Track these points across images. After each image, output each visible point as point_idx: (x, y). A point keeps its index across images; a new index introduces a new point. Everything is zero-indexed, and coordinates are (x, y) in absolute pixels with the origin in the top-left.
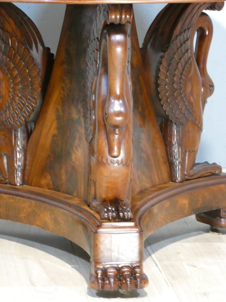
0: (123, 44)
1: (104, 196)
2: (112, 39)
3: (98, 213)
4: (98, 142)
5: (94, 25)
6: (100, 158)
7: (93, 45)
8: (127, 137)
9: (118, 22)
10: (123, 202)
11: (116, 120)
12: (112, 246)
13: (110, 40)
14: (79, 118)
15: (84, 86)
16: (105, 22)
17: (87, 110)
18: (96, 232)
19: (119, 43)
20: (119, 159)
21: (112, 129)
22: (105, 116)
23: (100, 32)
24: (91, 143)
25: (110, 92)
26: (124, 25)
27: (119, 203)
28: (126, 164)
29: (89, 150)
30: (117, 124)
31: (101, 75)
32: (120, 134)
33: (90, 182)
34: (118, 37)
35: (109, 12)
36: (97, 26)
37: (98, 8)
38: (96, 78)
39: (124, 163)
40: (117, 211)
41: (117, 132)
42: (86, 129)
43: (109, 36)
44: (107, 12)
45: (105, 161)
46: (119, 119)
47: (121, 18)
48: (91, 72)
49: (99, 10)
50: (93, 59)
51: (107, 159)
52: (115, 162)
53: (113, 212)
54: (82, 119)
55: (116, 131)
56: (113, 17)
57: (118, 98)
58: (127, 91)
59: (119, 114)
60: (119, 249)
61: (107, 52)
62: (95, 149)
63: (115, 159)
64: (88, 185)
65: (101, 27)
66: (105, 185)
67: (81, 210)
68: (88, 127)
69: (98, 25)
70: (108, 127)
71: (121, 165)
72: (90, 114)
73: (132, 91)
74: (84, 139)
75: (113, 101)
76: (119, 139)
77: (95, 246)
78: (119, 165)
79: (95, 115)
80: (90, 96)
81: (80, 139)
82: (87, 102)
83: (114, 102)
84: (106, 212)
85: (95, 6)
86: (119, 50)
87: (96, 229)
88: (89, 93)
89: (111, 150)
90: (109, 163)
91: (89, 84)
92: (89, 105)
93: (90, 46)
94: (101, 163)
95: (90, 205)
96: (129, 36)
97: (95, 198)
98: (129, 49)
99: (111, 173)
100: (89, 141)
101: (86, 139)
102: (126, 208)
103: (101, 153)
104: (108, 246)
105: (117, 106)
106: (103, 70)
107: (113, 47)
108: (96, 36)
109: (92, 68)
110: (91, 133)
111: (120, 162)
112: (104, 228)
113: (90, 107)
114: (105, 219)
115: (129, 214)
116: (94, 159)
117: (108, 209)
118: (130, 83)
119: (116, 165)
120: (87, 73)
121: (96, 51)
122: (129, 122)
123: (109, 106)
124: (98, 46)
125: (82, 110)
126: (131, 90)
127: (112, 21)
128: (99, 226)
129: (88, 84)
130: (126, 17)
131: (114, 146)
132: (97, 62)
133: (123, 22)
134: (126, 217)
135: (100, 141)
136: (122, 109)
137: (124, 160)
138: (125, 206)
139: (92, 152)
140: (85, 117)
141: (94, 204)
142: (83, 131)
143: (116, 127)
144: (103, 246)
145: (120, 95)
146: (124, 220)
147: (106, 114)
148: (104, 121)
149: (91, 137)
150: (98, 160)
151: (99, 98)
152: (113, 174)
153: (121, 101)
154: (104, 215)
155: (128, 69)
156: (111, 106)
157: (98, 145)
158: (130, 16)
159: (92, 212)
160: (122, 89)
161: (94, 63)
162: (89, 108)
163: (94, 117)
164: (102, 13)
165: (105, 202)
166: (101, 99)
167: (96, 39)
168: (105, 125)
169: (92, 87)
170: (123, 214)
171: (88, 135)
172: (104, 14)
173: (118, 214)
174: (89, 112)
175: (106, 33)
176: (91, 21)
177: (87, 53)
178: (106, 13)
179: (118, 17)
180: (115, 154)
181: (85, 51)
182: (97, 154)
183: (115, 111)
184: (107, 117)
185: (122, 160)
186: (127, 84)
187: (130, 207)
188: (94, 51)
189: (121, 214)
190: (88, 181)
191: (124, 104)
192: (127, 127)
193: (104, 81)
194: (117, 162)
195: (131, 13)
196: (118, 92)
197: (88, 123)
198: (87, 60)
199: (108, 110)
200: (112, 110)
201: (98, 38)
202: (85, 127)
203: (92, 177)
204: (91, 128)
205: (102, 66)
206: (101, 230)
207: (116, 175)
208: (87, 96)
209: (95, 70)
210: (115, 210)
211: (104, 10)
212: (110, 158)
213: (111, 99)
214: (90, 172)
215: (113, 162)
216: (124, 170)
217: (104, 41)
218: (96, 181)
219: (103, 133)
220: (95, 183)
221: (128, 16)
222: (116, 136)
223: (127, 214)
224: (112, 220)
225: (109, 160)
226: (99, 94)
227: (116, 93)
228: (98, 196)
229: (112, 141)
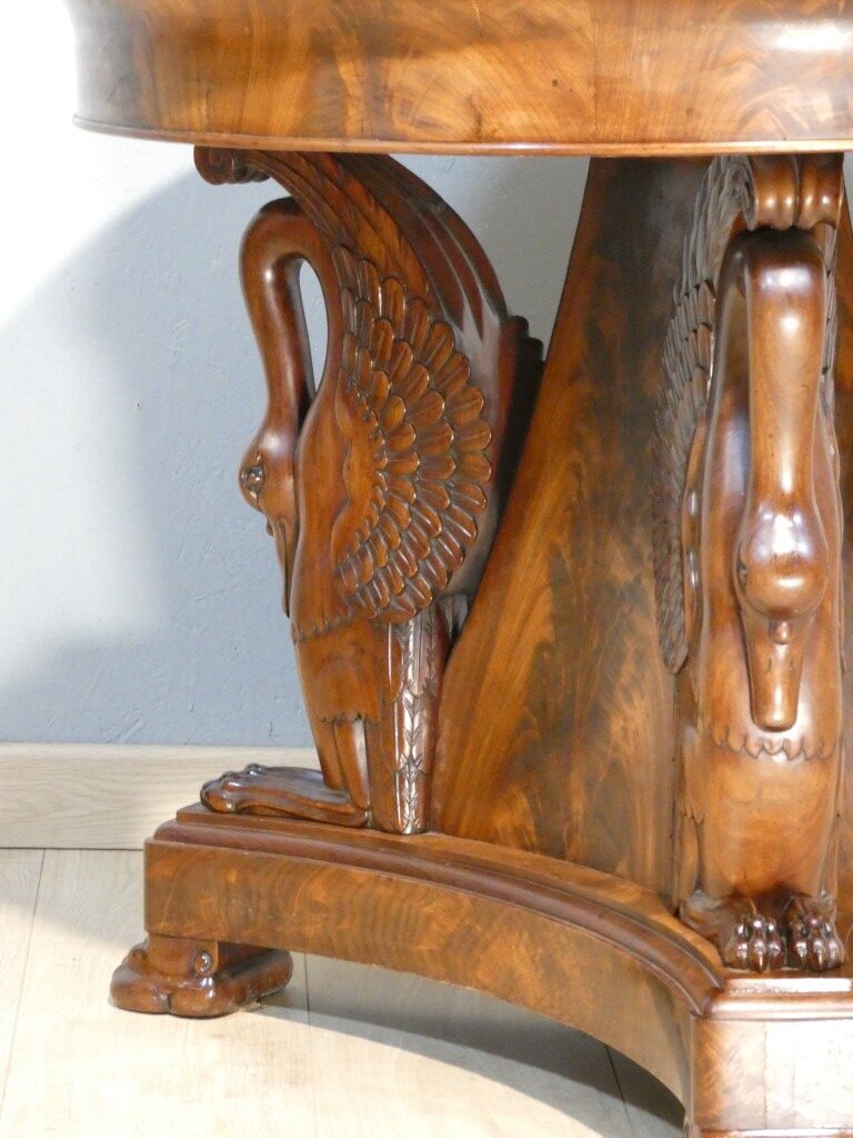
0: (808, 304)
1: (733, 878)
2: (763, 286)
3: (712, 939)
4: (711, 674)
5: (696, 232)
6: (718, 733)
7: (691, 309)
8: (821, 653)
9: (787, 221)
10: (808, 902)
11: (777, 590)
12: (765, 1067)
13: (756, 287)
14: (638, 580)
15: (658, 460)
16: (739, 222)
17: (666, 553)
18: (706, 1016)
19: (790, 300)
20: (792, 735)
21: (765, 623)
22: (739, 575)
23: (719, 259)
24: (682, 676)
25: (757, 483)
26: (811, 232)
27: (792, 906)
28: (818, 754)
29: (677, 700)
30: (784, 602)
31: (721, 419)
32: (793, 642)
33: (680, 822)
34: (788, 279)
35: (754, 183)
36: (706, 236)
37: (711, 168)
38: (701, 431)
39: (810, 751)
40: (787, 934)
41: (784, 635)
42: (665, 621)
43: (755, 273)
44: (748, 186)
45: (736, 744)
46: (792, 583)
47: (799, 207)
48: (685, 410)
49: (715, 179)
50: (691, 360)
51: (746, 738)
52: (776, 748)
53: (769, 937)
54: (648, 585)
55: (780, 629)
56: (771, 202)
57: (788, 506)
58: (822, 481)
59: (791, 565)
60: (793, 1078)
61: (744, 333)
62: (701, 699)
63: (778, 737)
64: (673, 837)
65: (724, 241)
66: (737, 834)
67: (644, 929)
68: (671, 614)
69: (713, 237)
70: (749, 616)
71: (800, 760)
72: (681, 565)
73: (838, 476)
74: (657, 662)
75: (767, 517)
76: (790, 660)
77: (702, 1068)
78: (789, 759)
79: (698, 569)
80: (681, 496)
81: (640, 658)
82: (666, 522)
83: (772, 523)
84: (741, 939)
85: (700, 163)
86: (791, 325)
87: (706, 1001)
88: (676, 486)
89: (759, 704)
90: (754, 750)
91: (676, 456)
92: (674, 532)
93: (680, 311)
94: (720, 751)
95: (682, 910)
96: (828, 273)
97: (700, 884)
98: (828, 320)
99: (759, 794)
100: (676, 670)
101: (665, 660)
102: (821, 926)
103: (720, 713)
104: (754, 1069)
105: (782, 536)
106: (728, 399)
107: (769, 315)
108: (703, 273)
109: (686, 395)
110: (685, 638)
111: (795, 748)
112: (737, 999)
113: (680, 539)
114: (738, 964)
115: (833, 945)
116: (694, 738)
117: (750, 928)
118: (831, 450)
119: (780, 758)
120: (668, 413)
121: (701, 329)
122: (831, 594)
123: (753, 536)
124: (711, 310)
125: (647, 551)
126: (835, 472)
127: (764, 219)
128: (718, 993)
129: (673, 450)
130: (817, 201)
131: (775, 689)
132: (705, 370)
133: (809, 220)
134: (820, 959)
135: (720, 670)
136: (804, 548)
137: (811, 739)
138: (815, 914)
139: (685, 707)
140: (660, 577)
141: (698, 905)
142: (651, 629)
143: (779, 613)
144: (732, 1066)
145: (793, 494)
146: (812, 968)
147: (741, 566)
148: (732, 591)
149: (683, 652)
150: (709, 736)
151: (713, 505)
152: (767, 795)
153: (798, 519)
154: (734, 950)
155: (823, 394)
156: (763, 534)
157: (710, 684)
158: (836, 197)
159: (690, 937)
160: (801, 471)
161: (697, 373)
162: (675, 543)
163: (693, 579)
164: (726, 189)
165: (735, 899)
166: (722, 511)
167: (704, 286)
168: (738, 608)
169: (687, 462)
170: (810, 946)
171: (673, 646)
172: (734, 192)
173: (789, 947)
174: (676, 558)
175: (742, 264)
176: (684, 222)
177: (668, 339)
178: (740, 188)
179: (789, 202)
180: (777, 716)
181: (660, 331)
182: (709, 718)
183: (776, 556)
184: (746, 576)
185: (802, 741)
186: (820, 450)
187: (833, 919)
188: (695, 331)
189: (801, 946)
190: (674, 821)
191: (811, 529)
192: (822, 616)
193: (732, 443)
194: (785, 748)
195: (839, 189)
196: (787, 482)
197: (673, 599)
198: (667, 362)
199: (748, 546)
200: (763, 552)
201: (709, 283)
202: (661, 616)
203: (689, 805)
204: (687, 617)
205: (725, 388)
206: (725, 1007)
207: (781, 796)
208: (669, 496)
209: (697, 399)
210: (777, 928)
211: (735, 178)
212: (756, 733)
213: (761, 509)
214: (679, 784)
215: (767, 746)
216: (811, 779)
217: (732, 292)
218: (702, 822)
219: (729, 638)
220: (699, 828)
221: (825, 200)
222: (781, 651)
223: (826, 944)
224: (768, 969)
225: (752, 741)
226: (716, 491)
227: (777, 487)
228: (710, 877)
229: (765, 666)
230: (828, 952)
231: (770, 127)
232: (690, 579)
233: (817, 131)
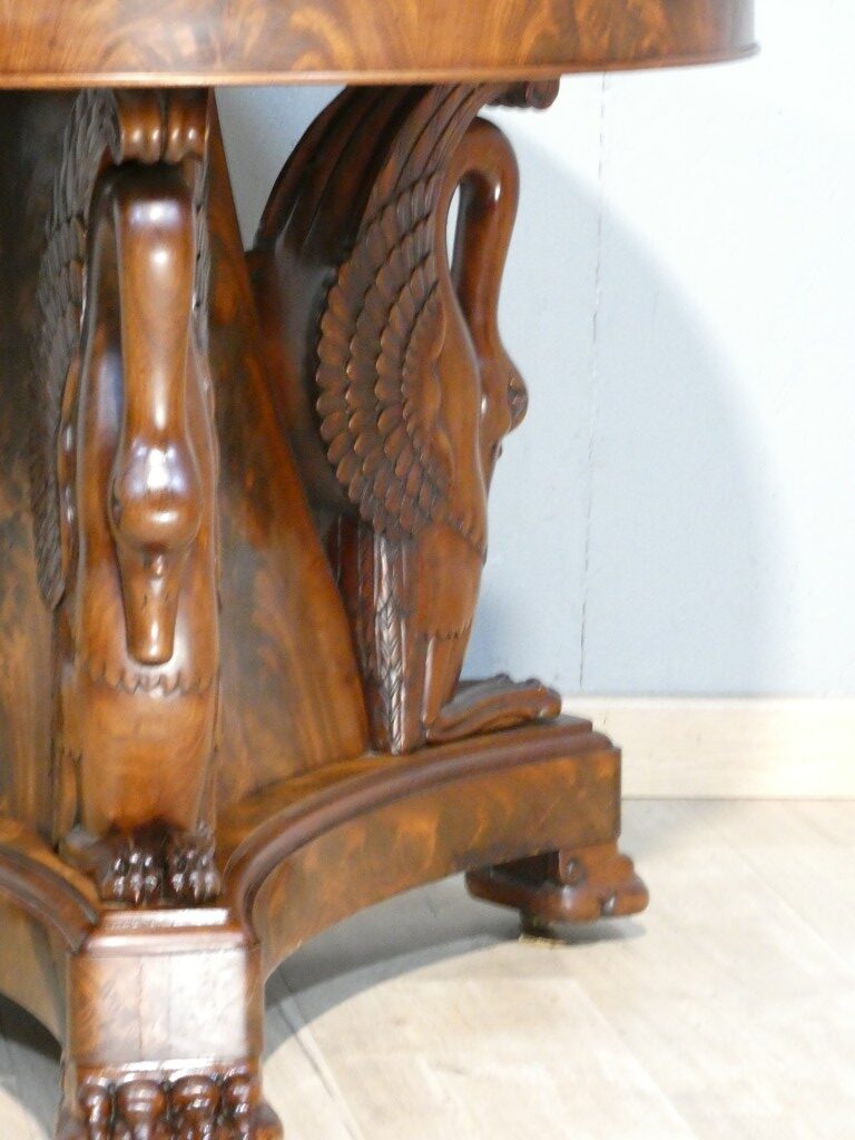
0: (178, 238)
1: (112, 813)
2: (132, 221)
3: (91, 875)
4: (87, 610)
5: (67, 164)
6: (95, 671)
7: (63, 242)
8: (197, 584)
9: (153, 154)
10: (186, 836)
11: (152, 525)
12: (140, 1001)
13: (126, 223)
14: (17, 516)
15: (34, 394)
16: (107, 155)
17: (43, 487)
18: (82, 951)
19: (159, 234)
20: (169, 669)
21: (140, 558)
22: (113, 509)
23: (89, 192)
24: (60, 610)
25: (132, 418)
26: (179, 166)
27: (170, 840)
28: (195, 687)
29: (55, 636)
30: (157, 537)
31: (95, 354)
32: (170, 574)
33: (60, 760)
34: (157, 213)
35: (119, 116)
36: (75, 173)
37: (79, 102)
38: (75, 366)
39: (187, 685)
40: (164, 868)
41: (159, 570)
42: (43, 559)
43: (125, 207)
44: (115, 120)
45: (113, 679)
46: (165, 518)
47: (165, 140)
48: (59, 347)
49: (83, 112)
50: (65, 296)
51: (122, 674)
52: (153, 682)
53: (145, 872)
54: (27, 520)
55: (154, 565)
56: (137, 136)
57: (162, 440)
58: (195, 418)
59: (164, 500)
60: (169, 1011)
61: (115, 268)
62: (78, 634)
63: (155, 672)
64: (52, 774)
65: (93, 174)
66: (114, 769)
67: (25, 867)
68: (49, 551)
69: (82, 170)
70: (125, 552)
71: (177, 693)
72: (58, 503)
73: (213, 412)
74: (37, 598)
75: (141, 452)
76: (166, 594)
77: (78, 1004)
78: (166, 692)
79: (74, 503)
80: (57, 431)
81: (20, 594)
82: (42, 457)
83: (146, 457)
84: (117, 874)
85: (68, 95)
86: (161, 259)
87: (82, 937)
88: (51, 423)
89: (135, 639)
90: (132, 685)
91: (51, 390)
92: (50, 468)
93: (52, 245)
94: (98, 687)
95: (61, 847)
96: (198, 209)
97: (79, 819)
98: (199, 256)
99: (137, 726)
100: (53, 606)
101: (44, 597)
102: (197, 858)
103: (98, 650)
104: (130, 1003)
105: (157, 471)
106: (101, 335)
107: (139, 249)
108: (74, 206)
109: (60, 328)
110: (62, 575)
111: (172, 682)
112: (114, 934)
113: (56, 473)
114: (114, 898)
115: (209, 878)
116: (72, 675)
117: (126, 862)
118: (206, 385)
119: (157, 693)
120: (43, 349)
121: (73, 264)
122: (206, 528)
123: (126, 473)
124: (82, 243)
125: (26, 487)
126: (209, 407)
127: (132, 152)
128: (94, 928)
129: (49, 387)
130: (183, 135)
131: (151, 623)
132: (78, 306)
133: (175, 153)
134: (196, 892)
135: (96, 605)
136: (178, 483)
137: (187, 673)
138: (192, 846)
139: (63, 645)
140: (38, 513)
141: (77, 841)
142: (30, 565)
143: (154, 548)
144: (107, 1001)
145: (166, 430)
146: (187, 900)
147: (115, 501)
148: (108, 527)
149: (60, 588)
150: (86, 674)
151: (88, 440)
152: (143, 729)
153: (171, 453)
154: (110, 885)
155: (197, 330)
156: (136, 469)
157: (86, 624)
158: (201, 132)
159: (68, 873)
160: (174, 406)
161: (70, 308)
162: (52, 479)
163: (70, 514)
164: (94, 121)
165: (115, 835)
166: (97, 446)
167: (74, 220)
168: (113, 544)
169: (62, 395)
170: (186, 879)
171: (50, 582)
172: (101, 126)
173: (166, 881)
174: (52, 495)
175: (111, 196)
176: (55, 151)
177: (41, 272)
178: (107, 122)
179: (155, 135)
180: (154, 651)
181: (34, 263)
182: (85, 656)
183: (149, 492)
184: (120, 512)
185: (179, 675)
186: (194, 387)
187: (212, 850)
188: (67, 265)
189: (178, 879)
190: (53, 756)
191: (184, 463)
192: (197, 550)
193: (106, 378)
194: (162, 681)
195: (204, 121)
196: (160, 417)
197: (50, 537)
198: (41, 295)
199: (122, 484)
200: (137, 488)
201: (80, 217)
202: (39, 552)
203: (68, 742)
204: (62, 553)
205: (98, 322)
206: (106, 942)
207: (159, 731)
208: (45, 432)
209: (71, 333)
210: (154, 862)
211: (102, 111)
212: (133, 669)
213: (134, 444)
214: (58, 722)
215: (143, 681)
216: (188, 713)
217: (102, 227)
218: (80, 758)
219: (105, 573)
220: (77, 765)
221: (191, 134)
222: (157, 586)
223: (202, 878)
224: (144, 904)
225: (129, 676)
226: (90, 425)
227: (151, 421)
228: (89, 812)
229: (141, 601)
230: (203, 885)
231: (133, 60)
232: (66, 515)
233: (180, 65)
